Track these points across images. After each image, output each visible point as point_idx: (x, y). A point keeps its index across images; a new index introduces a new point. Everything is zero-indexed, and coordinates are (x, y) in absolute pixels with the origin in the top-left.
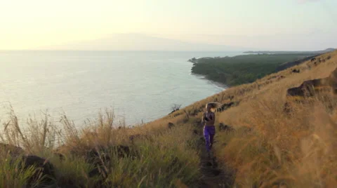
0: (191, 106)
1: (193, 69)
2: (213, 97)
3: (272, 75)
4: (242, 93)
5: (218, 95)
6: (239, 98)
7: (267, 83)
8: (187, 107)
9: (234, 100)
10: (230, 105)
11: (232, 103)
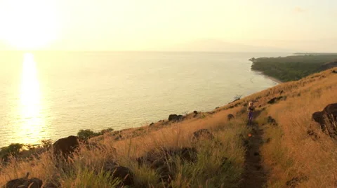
0: (249, 97)
1: (252, 66)
2: (267, 91)
3: (315, 74)
4: (290, 88)
5: (271, 89)
6: (286, 94)
7: (311, 81)
8: (246, 98)
9: (283, 95)
10: (279, 98)
11: (281, 97)
